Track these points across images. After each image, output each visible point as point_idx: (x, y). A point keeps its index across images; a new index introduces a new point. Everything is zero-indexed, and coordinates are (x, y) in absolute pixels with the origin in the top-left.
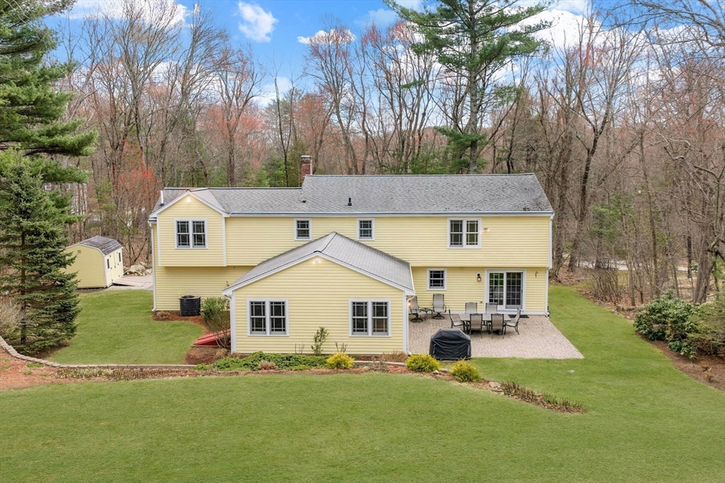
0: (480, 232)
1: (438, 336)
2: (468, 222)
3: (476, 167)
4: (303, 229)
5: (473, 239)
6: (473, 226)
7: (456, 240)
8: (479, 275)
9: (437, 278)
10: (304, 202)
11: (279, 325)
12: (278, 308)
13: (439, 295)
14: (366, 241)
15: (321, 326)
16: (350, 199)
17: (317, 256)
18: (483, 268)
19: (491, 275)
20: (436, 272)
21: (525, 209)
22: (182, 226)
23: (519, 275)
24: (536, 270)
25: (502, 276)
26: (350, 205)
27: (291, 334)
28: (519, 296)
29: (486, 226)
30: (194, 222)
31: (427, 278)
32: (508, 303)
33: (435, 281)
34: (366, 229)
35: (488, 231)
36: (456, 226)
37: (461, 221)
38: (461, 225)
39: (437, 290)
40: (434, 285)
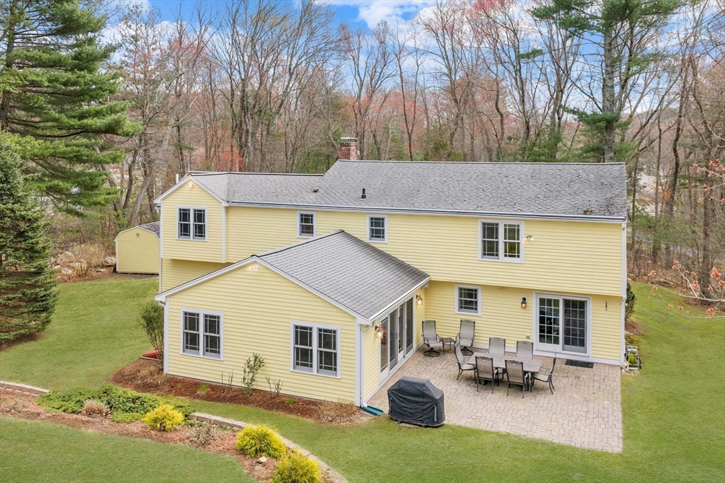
0: (523, 240)
1: (395, 387)
2: (505, 225)
3: (612, 154)
4: (307, 225)
5: (513, 250)
6: (513, 232)
7: (490, 249)
8: (524, 299)
9: (469, 298)
10: (315, 191)
11: (213, 345)
12: (213, 323)
13: (468, 321)
14: (376, 243)
15: (255, 352)
16: (364, 190)
17: (255, 262)
18: (530, 291)
19: (542, 301)
20: (469, 290)
21: (585, 212)
22: (184, 215)
23: (582, 304)
24: (607, 300)
25: (557, 302)
26: (364, 197)
27: (225, 359)
28: (583, 333)
29: (530, 233)
30: (195, 211)
31: (454, 297)
32: (567, 342)
33: (466, 302)
34: (377, 228)
35: (532, 239)
36: (490, 230)
37: (497, 225)
38: (497, 229)
39: (468, 315)
40: (465, 308)
